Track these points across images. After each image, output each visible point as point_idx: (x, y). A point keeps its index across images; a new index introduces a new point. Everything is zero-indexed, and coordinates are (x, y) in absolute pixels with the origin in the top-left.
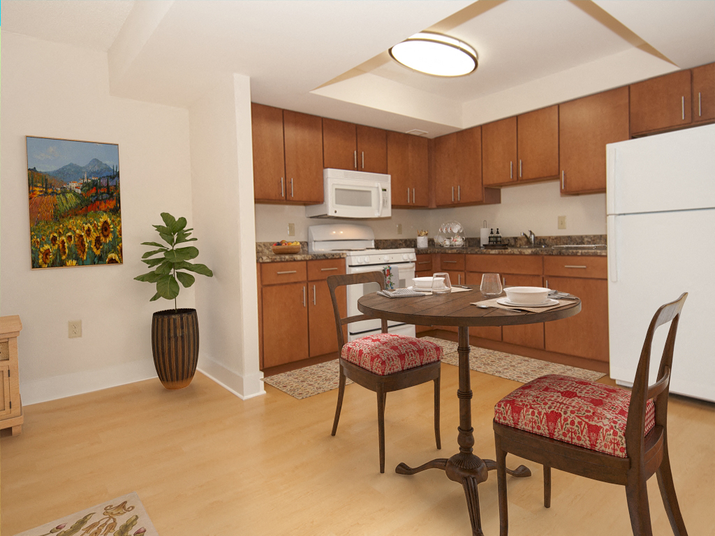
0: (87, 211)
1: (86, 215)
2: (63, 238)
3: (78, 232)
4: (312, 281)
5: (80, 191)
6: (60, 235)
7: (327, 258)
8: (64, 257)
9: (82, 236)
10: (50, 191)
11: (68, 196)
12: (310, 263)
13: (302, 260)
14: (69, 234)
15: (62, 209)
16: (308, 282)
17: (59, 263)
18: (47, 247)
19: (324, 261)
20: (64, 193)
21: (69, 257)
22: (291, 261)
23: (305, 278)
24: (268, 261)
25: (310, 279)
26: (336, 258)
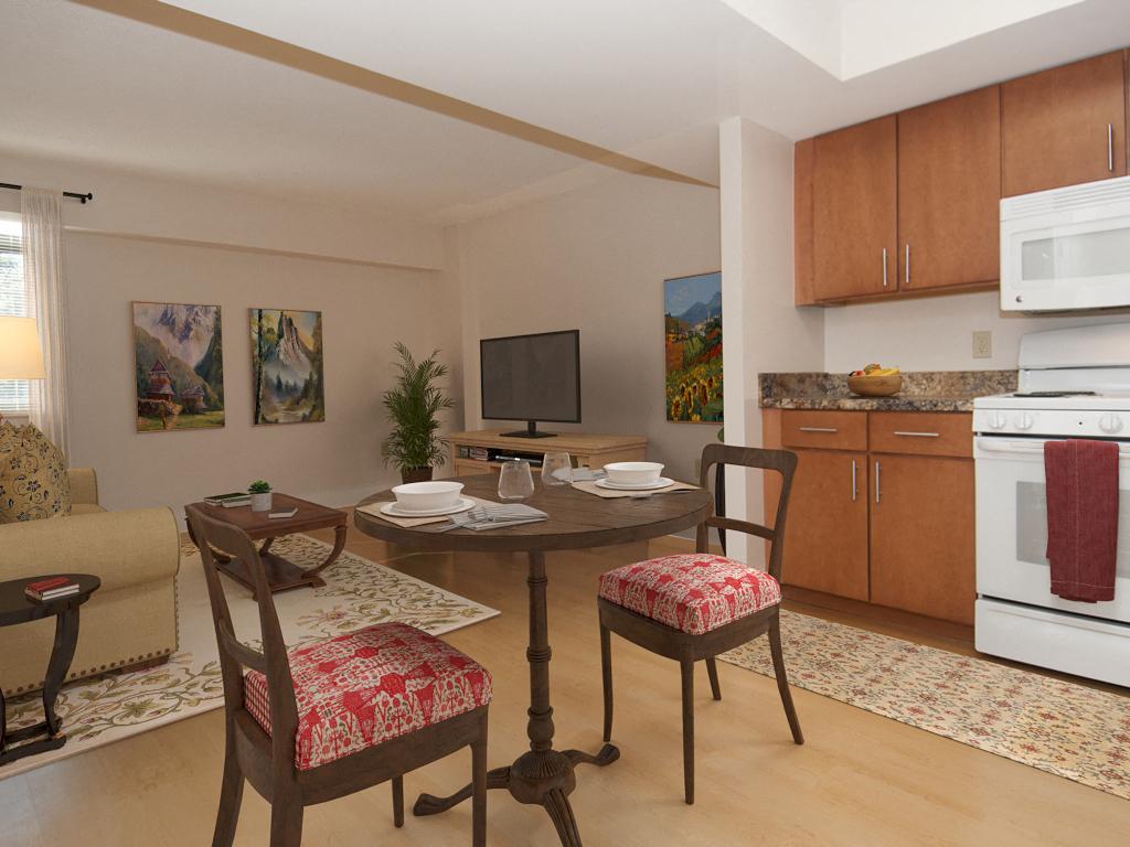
0: (709, 357)
1: (708, 362)
2: (690, 389)
3: (701, 381)
4: (876, 453)
5: (703, 334)
6: (687, 385)
7: (918, 410)
8: (690, 411)
9: (704, 387)
10: (680, 336)
11: (695, 340)
12: (875, 417)
13: (854, 410)
14: (695, 384)
15: (689, 355)
16: (869, 454)
17: (686, 418)
18: (677, 398)
19: (910, 415)
20: (690, 338)
21: (693, 412)
22: (831, 410)
23: (862, 445)
24: (790, 406)
25: (874, 448)
26: (943, 412)
